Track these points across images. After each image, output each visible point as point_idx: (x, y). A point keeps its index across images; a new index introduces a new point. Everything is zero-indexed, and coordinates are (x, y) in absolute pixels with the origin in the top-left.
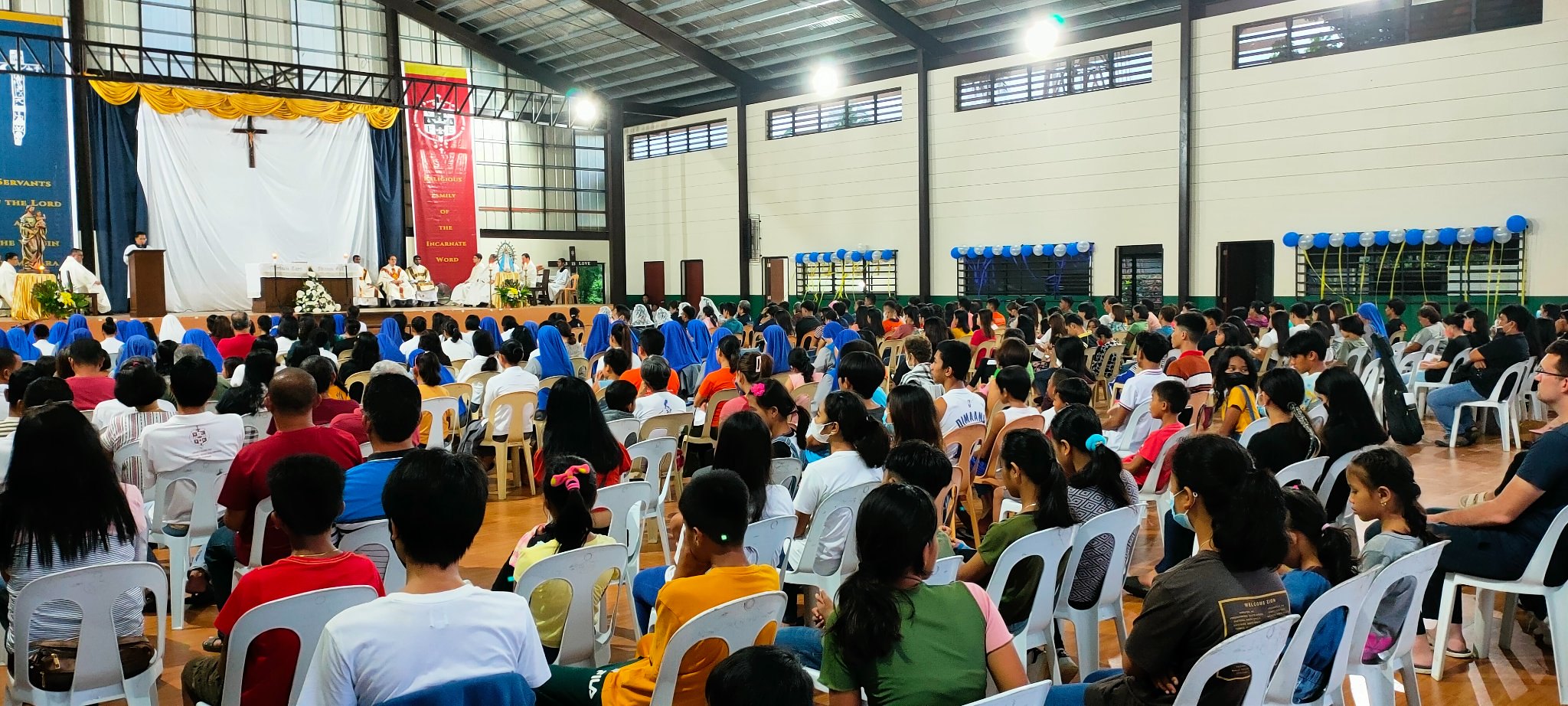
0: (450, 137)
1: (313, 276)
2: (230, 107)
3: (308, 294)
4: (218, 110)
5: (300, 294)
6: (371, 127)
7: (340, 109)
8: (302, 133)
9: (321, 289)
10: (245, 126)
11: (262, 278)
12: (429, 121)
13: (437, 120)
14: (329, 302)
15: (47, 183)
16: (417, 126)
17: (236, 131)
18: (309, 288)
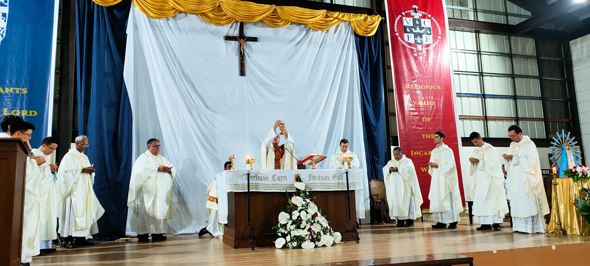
0: (428, 46)
1: (303, 189)
2: (222, 13)
3: (295, 217)
4: (210, 15)
5: (283, 217)
6: (356, 35)
7: (327, 16)
8: (292, 41)
9: (313, 209)
10: (236, 33)
11: (229, 194)
12: (408, 30)
13: (416, 29)
14: (325, 231)
15: (23, 90)
16: (397, 34)
17: (228, 38)
18: (295, 207)
